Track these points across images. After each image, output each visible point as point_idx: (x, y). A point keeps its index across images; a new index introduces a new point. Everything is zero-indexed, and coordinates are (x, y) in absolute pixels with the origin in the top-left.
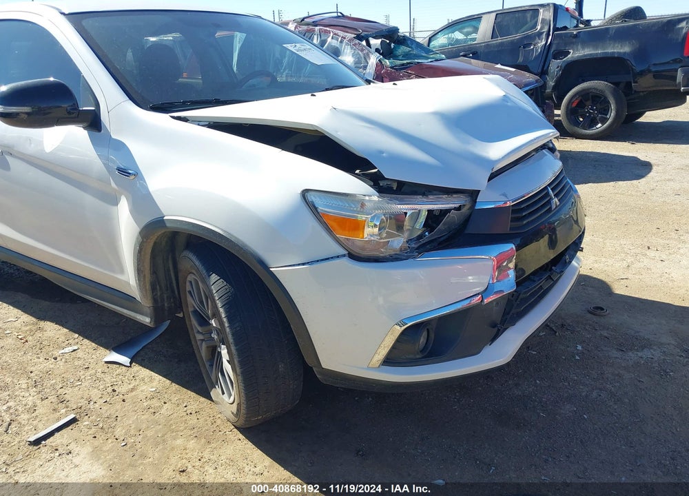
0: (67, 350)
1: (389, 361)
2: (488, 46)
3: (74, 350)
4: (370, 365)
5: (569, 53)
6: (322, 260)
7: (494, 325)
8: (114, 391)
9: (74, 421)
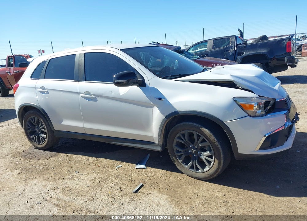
0: (118, 167)
1: (262, 148)
2: (211, 52)
3: (121, 167)
4: (256, 150)
5: (244, 53)
6: (242, 117)
7: (286, 136)
8: (148, 176)
9: (142, 186)
